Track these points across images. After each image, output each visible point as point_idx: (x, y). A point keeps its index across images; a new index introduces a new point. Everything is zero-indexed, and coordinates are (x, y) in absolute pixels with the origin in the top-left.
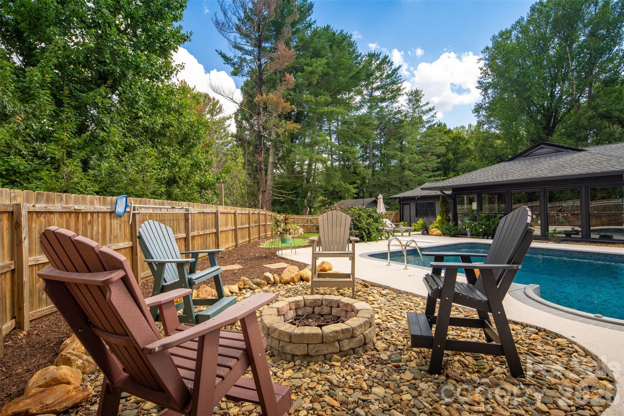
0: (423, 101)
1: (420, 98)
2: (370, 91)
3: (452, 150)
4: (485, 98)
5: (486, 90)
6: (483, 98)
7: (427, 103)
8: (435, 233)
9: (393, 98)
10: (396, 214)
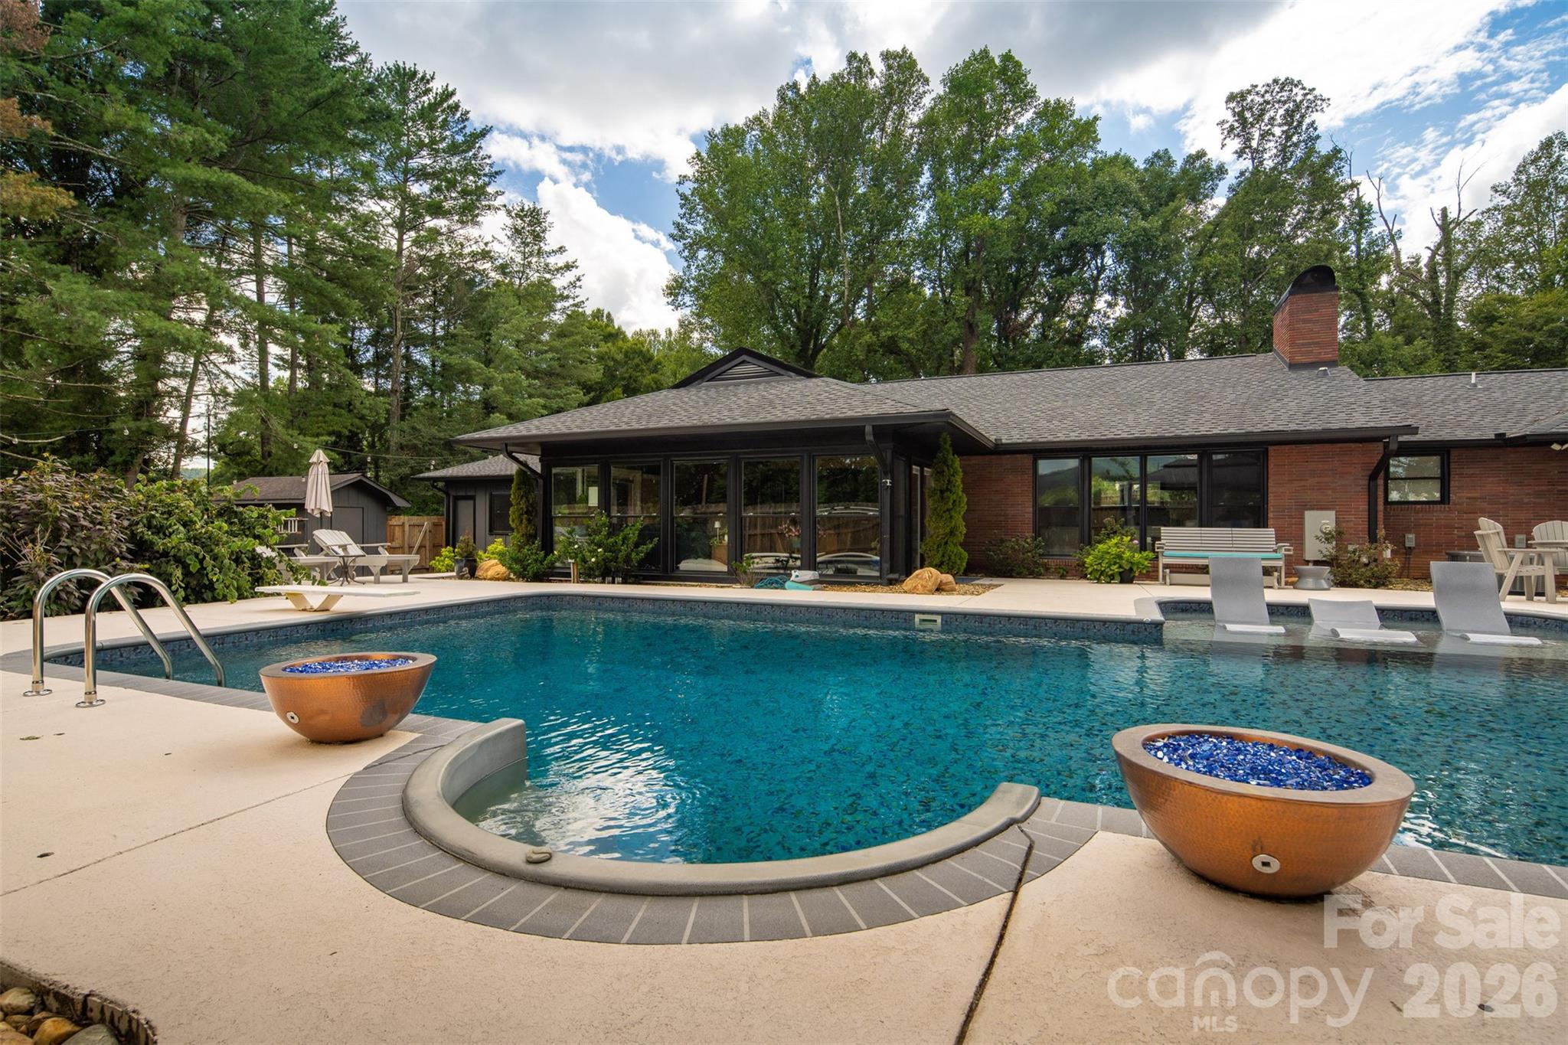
0: (551, 241)
1: (543, 231)
2: (401, 177)
3: (623, 379)
4: (689, 266)
5: (692, 248)
6: (686, 264)
7: (561, 250)
8: (490, 573)
9: (469, 212)
10: (435, 525)
